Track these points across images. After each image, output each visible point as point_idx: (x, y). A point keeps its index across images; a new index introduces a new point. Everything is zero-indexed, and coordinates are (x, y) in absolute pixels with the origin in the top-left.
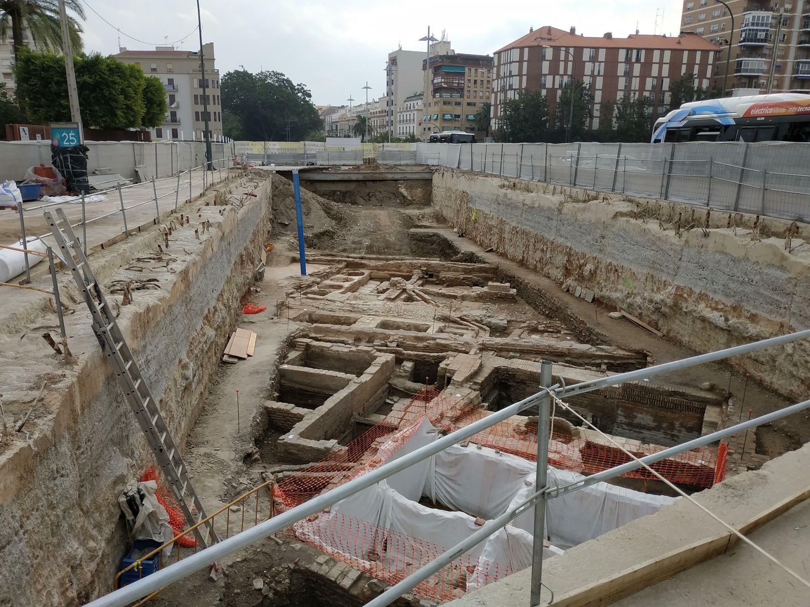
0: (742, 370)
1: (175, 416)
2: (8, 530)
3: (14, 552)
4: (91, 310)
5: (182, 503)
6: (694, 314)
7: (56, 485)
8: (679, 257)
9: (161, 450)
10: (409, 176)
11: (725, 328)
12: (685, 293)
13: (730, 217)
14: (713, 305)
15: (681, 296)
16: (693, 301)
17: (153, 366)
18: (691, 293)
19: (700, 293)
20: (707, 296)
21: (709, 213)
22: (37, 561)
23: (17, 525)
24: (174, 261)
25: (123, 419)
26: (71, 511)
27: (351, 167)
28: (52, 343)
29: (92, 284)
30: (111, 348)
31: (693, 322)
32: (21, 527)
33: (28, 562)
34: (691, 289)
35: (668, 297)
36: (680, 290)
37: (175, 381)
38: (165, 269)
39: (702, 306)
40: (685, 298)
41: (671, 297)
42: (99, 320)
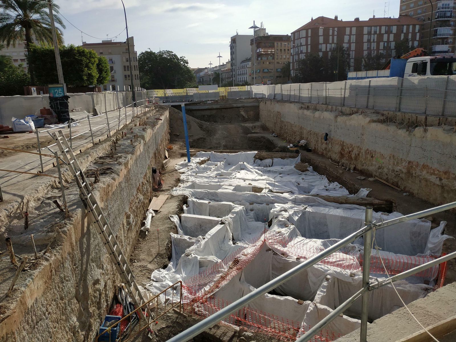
1: (124, 245)
2: (40, 312)
3: (43, 325)
4: (79, 186)
6: (420, 177)
7: (64, 286)
8: (410, 144)
9: (119, 264)
10: (246, 105)
11: (439, 184)
12: (414, 165)
13: (439, 120)
14: (432, 171)
15: (412, 167)
16: (419, 170)
17: (112, 216)
18: (417, 165)
19: (423, 165)
20: (428, 166)
21: (426, 118)
22: (55, 330)
23: (44, 309)
24: (120, 157)
25: (97, 247)
26: (72, 301)
27: (213, 101)
28: (58, 206)
29: (79, 172)
30: (90, 208)
31: (420, 181)
32: (47, 310)
33: (51, 330)
34: (418, 162)
35: (403, 168)
36: (411, 163)
37: (123, 224)
38: (116, 162)
39: (425, 172)
40: (414, 168)
41: (406, 168)
42: (83, 192)
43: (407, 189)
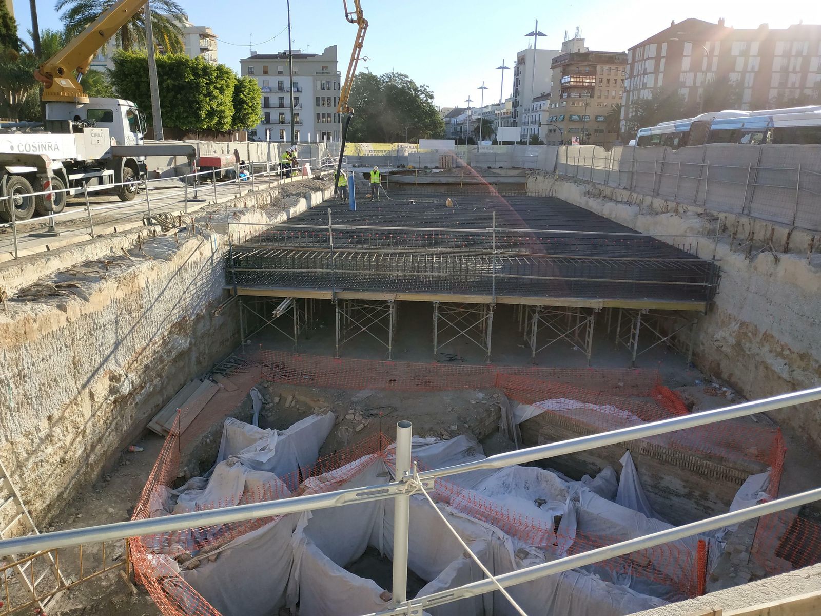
0: (806, 436)
6: (757, 358)
8: (746, 286)
10: (502, 180)
11: (788, 380)
12: (750, 331)
13: (813, 240)
14: (779, 350)
15: (745, 334)
16: (758, 343)
18: (755, 333)
19: (765, 334)
20: (772, 337)
21: (789, 234)
31: (756, 367)
34: (756, 326)
35: (730, 335)
36: (744, 327)
39: (766, 348)
40: (750, 337)
41: (734, 334)
43: (733, 380)
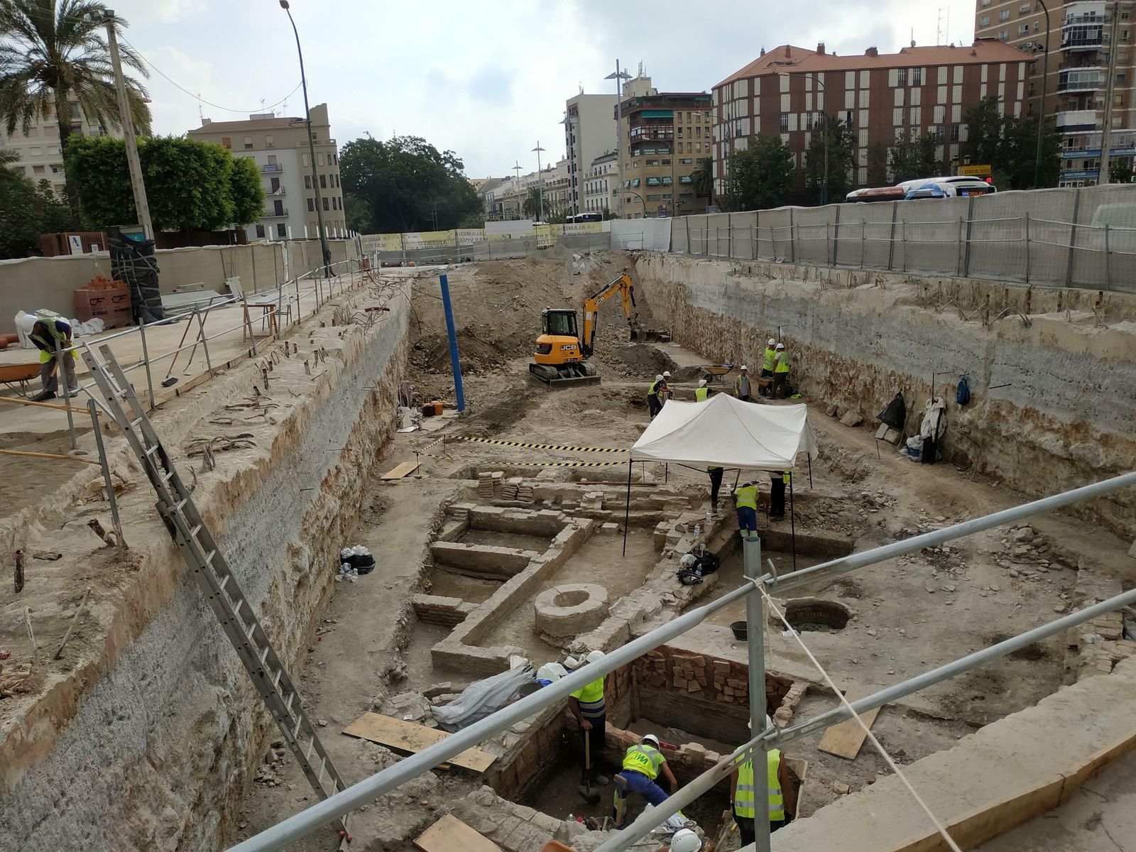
1: (286, 623)
2: (43, 800)
3: (54, 831)
4: (154, 483)
5: (294, 747)
6: (1019, 439)
7: (111, 732)
9: (262, 674)
12: (1003, 410)
13: (1060, 296)
14: (1046, 424)
15: (998, 414)
16: (1016, 421)
17: (251, 555)
18: (1011, 410)
19: (1025, 409)
20: (1035, 411)
21: (1029, 293)
22: (87, 841)
23: (56, 791)
24: (275, 406)
25: (209, 633)
26: (136, 768)
28: (100, 532)
29: (155, 447)
30: (184, 535)
32: (63, 794)
33: (75, 843)
34: (1011, 403)
37: (284, 574)
38: (262, 419)
39: (1029, 426)
40: (1004, 417)
42: (165, 496)
